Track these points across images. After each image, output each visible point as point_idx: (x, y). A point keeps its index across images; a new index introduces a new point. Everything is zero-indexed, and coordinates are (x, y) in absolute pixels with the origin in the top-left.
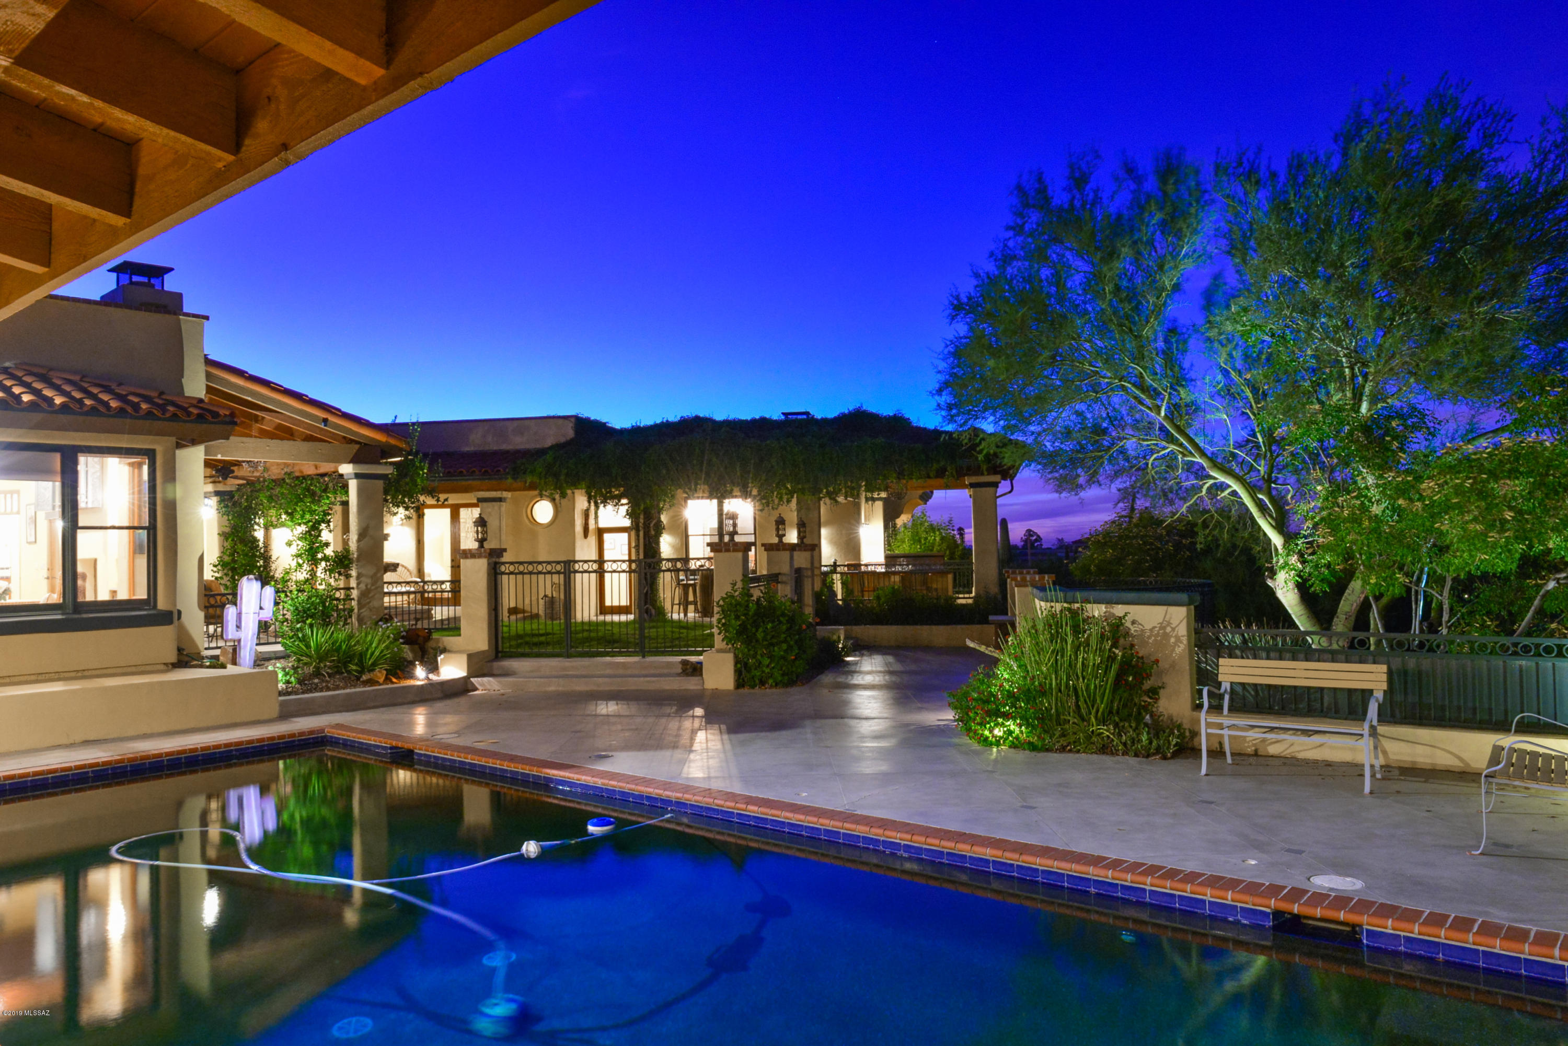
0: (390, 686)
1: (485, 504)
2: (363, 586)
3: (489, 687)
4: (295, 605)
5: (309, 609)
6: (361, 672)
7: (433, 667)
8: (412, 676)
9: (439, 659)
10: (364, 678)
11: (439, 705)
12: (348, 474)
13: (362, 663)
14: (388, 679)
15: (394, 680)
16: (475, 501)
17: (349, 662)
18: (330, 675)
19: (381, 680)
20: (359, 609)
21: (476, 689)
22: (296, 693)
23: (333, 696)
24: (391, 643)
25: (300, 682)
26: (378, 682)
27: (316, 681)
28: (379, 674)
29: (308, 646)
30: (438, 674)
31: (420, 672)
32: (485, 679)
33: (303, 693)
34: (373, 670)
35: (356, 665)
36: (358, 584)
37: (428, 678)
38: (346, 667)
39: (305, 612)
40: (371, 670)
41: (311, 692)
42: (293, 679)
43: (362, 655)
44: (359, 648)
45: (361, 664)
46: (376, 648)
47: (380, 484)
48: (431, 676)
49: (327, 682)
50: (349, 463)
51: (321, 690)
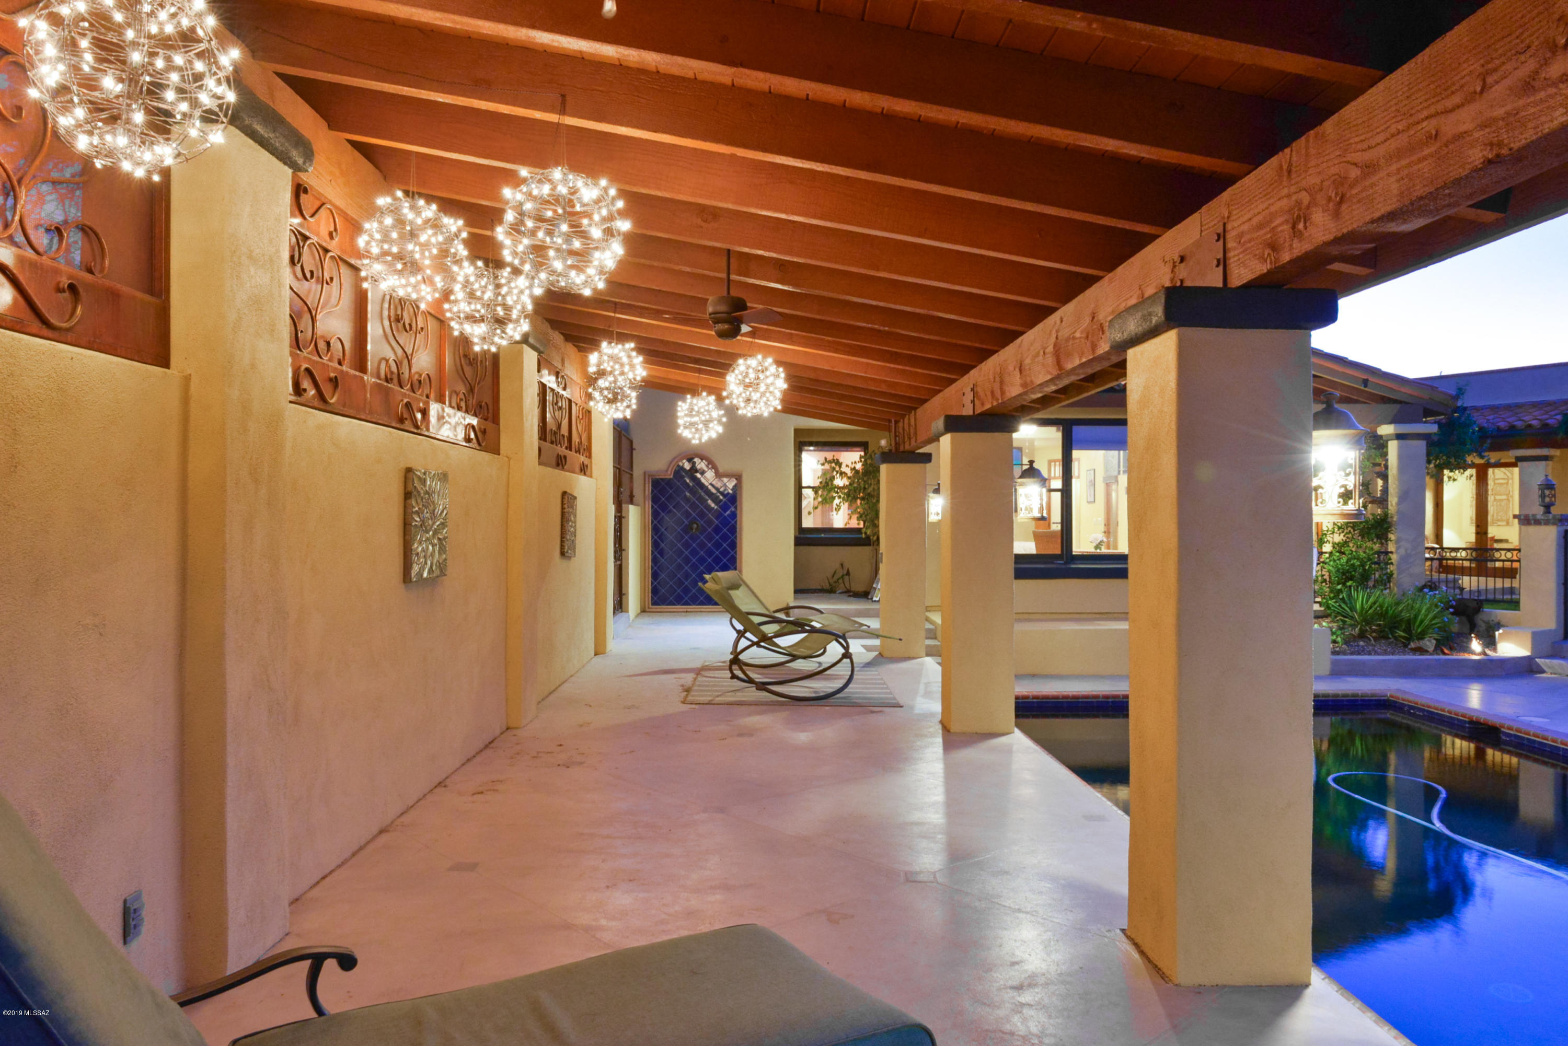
0: (1442, 657)
1: (1525, 464)
2: (1402, 551)
3: (1560, 671)
4: (1337, 567)
5: (1348, 571)
6: (1409, 639)
7: (1490, 642)
8: (1467, 649)
9: (1497, 633)
10: (1412, 645)
11: (1499, 684)
12: (1387, 435)
13: (1410, 631)
14: (1438, 649)
15: (1446, 651)
16: (1513, 460)
17: (1396, 628)
18: (1375, 639)
19: (1431, 649)
20: (1398, 574)
21: (1543, 672)
22: (1344, 653)
23: (1384, 661)
24: (1440, 612)
25: (1346, 642)
26: (1427, 651)
27: (1362, 643)
28: (1428, 643)
29: (1352, 609)
30: (1495, 650)
31: (1476, 645)
32: (1556, 662)
33: (1352, 654)
34: (1422, 639)
35: (1404, 631)
36: (1398, 548)
37: (1484, 653)
38: (1392, 633)
39: (1343, 574)
40: (1421, 637)
41: (1359, 654)
42: (1339, 639)
43: (1409, 623)
44: (1405, 615)
45: (1408, 630)
46: (1426, 616)
47: (1421, 445)
48: (1488, 652)
49: (1372, 645)
50: (1391, 423)
51: (1370, 654)
